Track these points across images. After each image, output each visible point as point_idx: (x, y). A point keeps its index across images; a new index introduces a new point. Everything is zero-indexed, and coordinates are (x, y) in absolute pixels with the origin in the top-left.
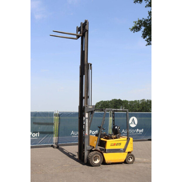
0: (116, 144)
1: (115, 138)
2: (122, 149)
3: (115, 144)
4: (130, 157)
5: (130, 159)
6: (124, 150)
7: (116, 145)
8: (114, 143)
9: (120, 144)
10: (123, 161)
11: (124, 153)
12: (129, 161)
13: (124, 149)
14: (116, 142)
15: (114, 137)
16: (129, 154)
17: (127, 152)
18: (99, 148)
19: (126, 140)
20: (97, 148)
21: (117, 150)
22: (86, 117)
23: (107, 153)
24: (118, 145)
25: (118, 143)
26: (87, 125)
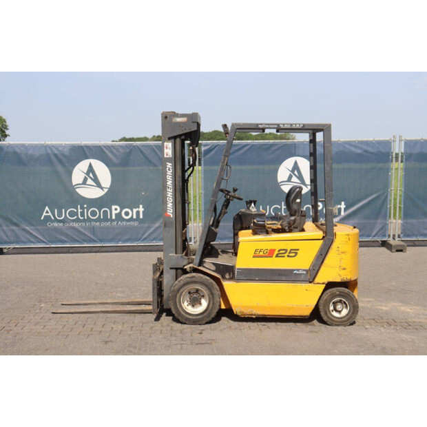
0: (276, 253)
1: (277, 231)
2: (301, 272)
3: (272, 252)
4: (340, 301)
5: (339, 307)
6: (311, 276)
7: (277, 256)
8: (269, 248)
9: (295, 252)
10: (307, 312)
11: (311, 285)
12: (335, 314)
13: (308, 271)
14: (277, 246)
15: (275, 227)
16: (334, 290)
17: (323, 283)
18: (213, 264)
19: (321, 238)
20: (205, 265)
21: (279, 275)
22: (165, 156)
23: (238, 280)
24: (286, 255)
25: (286, 250)
26: (170, 183)
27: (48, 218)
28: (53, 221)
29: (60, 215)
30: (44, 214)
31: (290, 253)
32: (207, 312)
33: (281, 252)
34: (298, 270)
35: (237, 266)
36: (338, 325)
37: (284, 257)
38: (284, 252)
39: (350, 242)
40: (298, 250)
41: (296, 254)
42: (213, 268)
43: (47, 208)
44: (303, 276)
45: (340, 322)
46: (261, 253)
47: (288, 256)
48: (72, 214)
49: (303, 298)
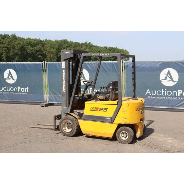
0: (99, 109)
1: (101, 100)
3: (97, 108)
6: (112, 120)
7: (99, 111)
9: (106, 110)
11: (112, 124)
13: (111, 118)
14: (100, 106)
15: (101, 98)
16: (122, 128)
17: (117, 124)
18: (77, 112)
19: (117, 104)
20: (74, 112)
21: (100, 119)
22: (63, 67)
23: (84, 120)
24: (103, 110)
25: (103, 108)
26: (64, 78)
27: (148, 94)
28: (150, 96)
29: (154, 93)
30: (147, 92)
31: (104, 110)
32: (72, 132)
33: (101, 109)
34: (107, 117)
35: (84, 114)
36: (123, 143)
37: (102, 111)
38: (102, 109)
39: (129, 106)
40: (107, 109)
41: (107, 110)
42: (77, 114)
43: (148, 90)
44: (109, 120)
45: (124, 142)
46: (93, 109)
47: (104, 111)
48: (159, 93)
49: (109, 130)
